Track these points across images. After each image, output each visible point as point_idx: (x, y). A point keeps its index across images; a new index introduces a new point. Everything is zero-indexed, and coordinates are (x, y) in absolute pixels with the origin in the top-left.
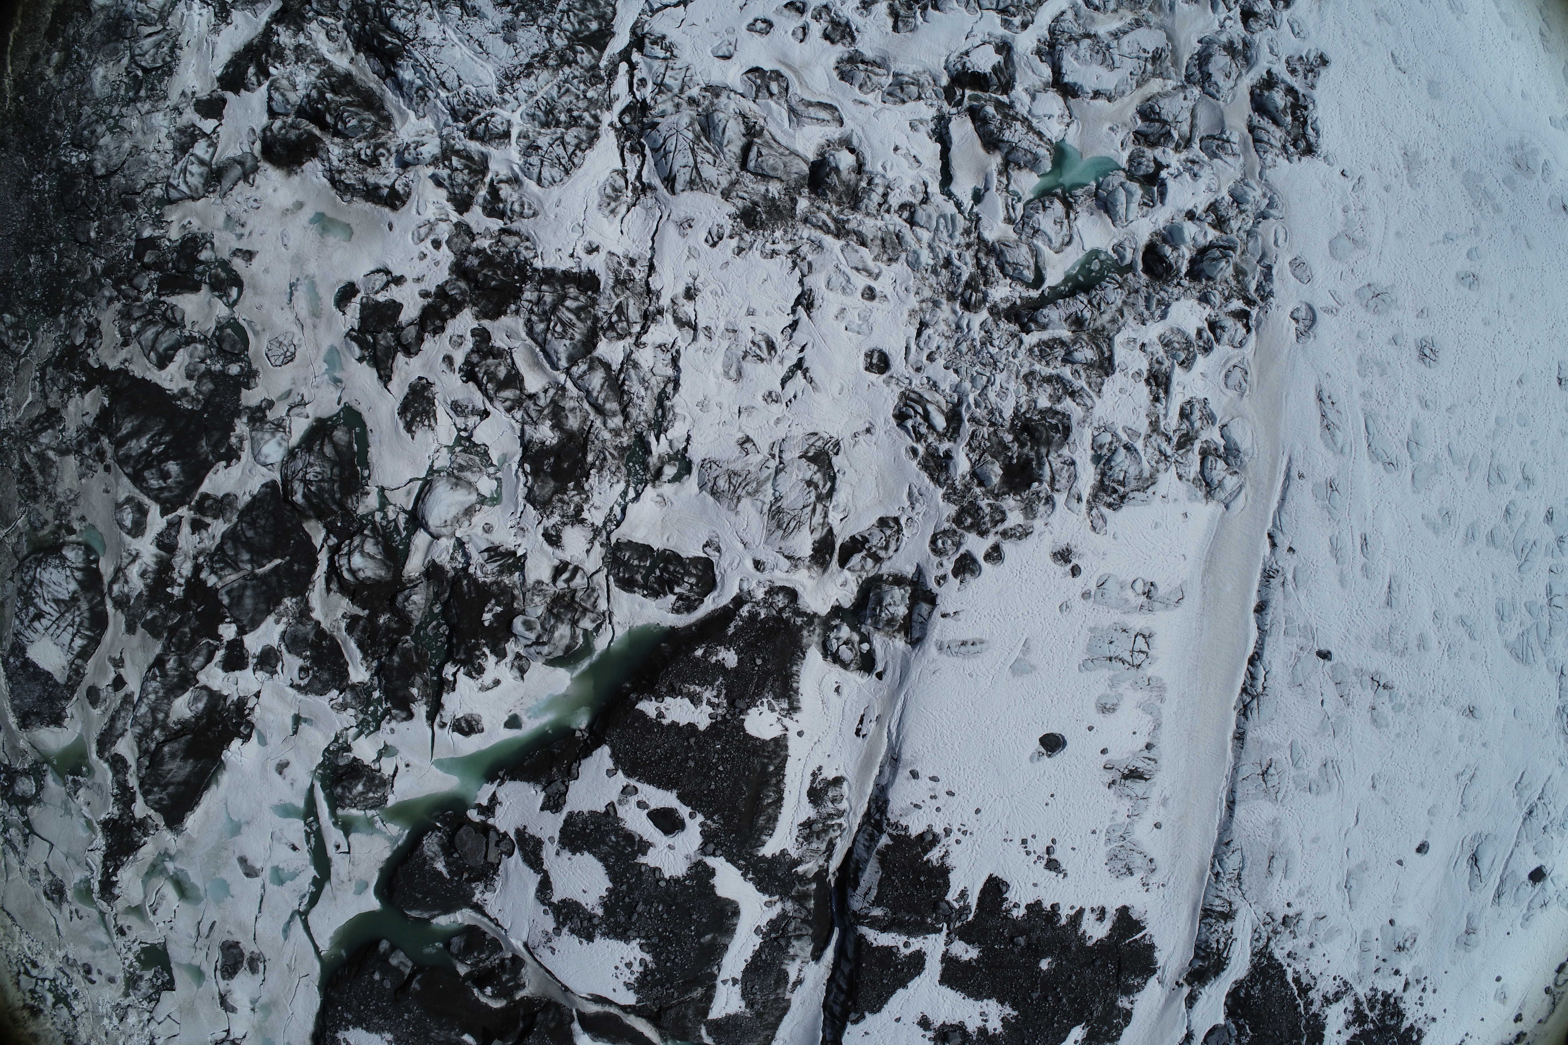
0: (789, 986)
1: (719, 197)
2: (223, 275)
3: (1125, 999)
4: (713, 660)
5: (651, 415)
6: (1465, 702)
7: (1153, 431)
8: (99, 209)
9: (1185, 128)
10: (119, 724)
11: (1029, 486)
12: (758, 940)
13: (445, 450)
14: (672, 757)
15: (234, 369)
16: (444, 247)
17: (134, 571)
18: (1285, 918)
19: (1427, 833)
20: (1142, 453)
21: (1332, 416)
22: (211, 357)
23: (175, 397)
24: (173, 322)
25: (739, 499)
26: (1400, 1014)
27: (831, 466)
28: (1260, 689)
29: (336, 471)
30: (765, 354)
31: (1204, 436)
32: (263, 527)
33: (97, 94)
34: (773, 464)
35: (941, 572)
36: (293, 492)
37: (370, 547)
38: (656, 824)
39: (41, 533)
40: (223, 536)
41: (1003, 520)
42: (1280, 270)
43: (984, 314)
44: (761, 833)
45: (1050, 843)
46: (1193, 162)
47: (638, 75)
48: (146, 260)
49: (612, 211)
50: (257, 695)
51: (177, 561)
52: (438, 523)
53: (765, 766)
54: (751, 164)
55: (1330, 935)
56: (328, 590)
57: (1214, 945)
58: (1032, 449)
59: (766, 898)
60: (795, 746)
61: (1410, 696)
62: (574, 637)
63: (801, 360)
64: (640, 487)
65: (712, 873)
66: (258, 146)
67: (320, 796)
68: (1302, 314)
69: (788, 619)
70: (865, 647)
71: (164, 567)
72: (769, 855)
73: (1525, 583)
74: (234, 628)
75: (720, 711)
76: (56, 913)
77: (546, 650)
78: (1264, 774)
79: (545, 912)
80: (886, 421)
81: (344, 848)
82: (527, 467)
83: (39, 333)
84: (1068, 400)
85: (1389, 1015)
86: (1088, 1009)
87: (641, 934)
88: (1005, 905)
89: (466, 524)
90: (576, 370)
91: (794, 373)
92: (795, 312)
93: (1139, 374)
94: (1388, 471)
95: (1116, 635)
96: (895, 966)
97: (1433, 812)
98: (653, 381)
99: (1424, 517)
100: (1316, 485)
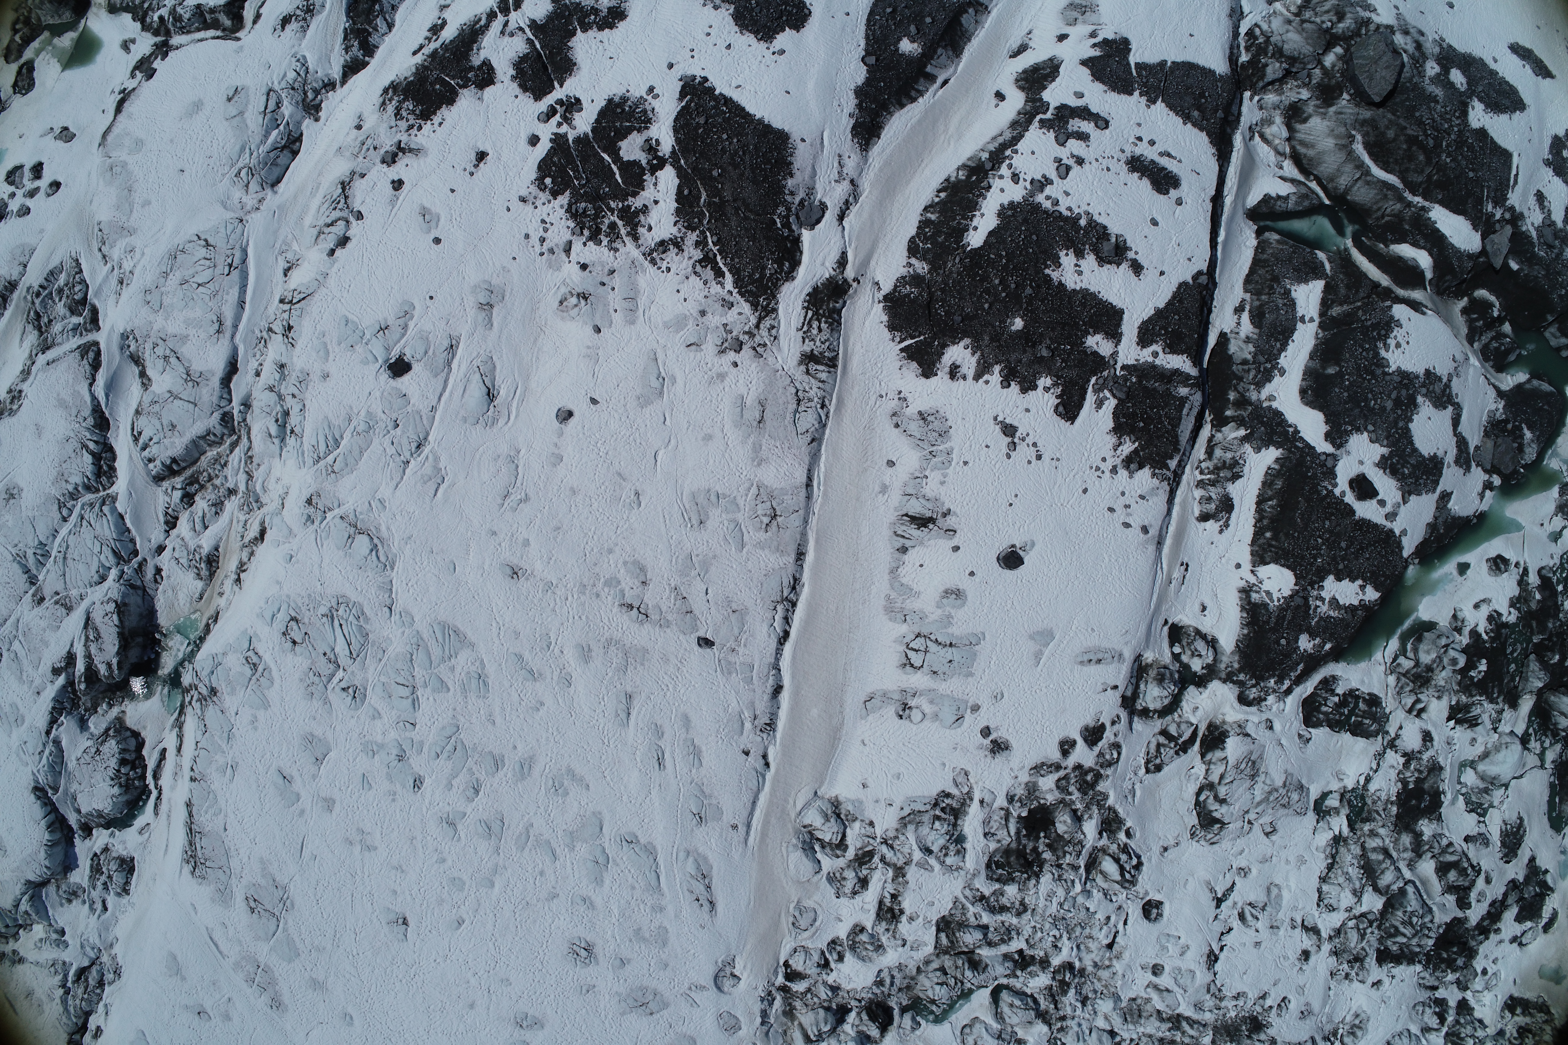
0: (1247, 308)
3: (920, 271)
4: (1318, 639)
5: (1343, 851)
6: (524, 584)
7: (901, 868)
11: (1030, 811)
12: (1282, 361)
13: (1495, 804)
14: (1358, 550)
16: (1479, 971)
18: (739, 351)
19: (561, 434)
20: (915, 847)
21: (699, 888)
25: (1284, 785)
26: (572, 212)
27: (1199, 814)
28: (780, 608)
30: (1248, 910)
31: (841, 862)
34: (1252, 816)
35: (1116, 727)
37: (1562, 722)
38: (1370, 484)
41: (1059, 780)
42: (752, 1021)
43: (1056, 961)
44: (1279, 471)
45: (1013, 454)
49: (1357, 1016)
52: (1513, 747)
53: (1275, 537)
55: (679, 323)
57: (824, 326)
58: (1025, 846)
59: (1275, 405)
60: (1244, 555)
61: (598, 596)
62: (1416, 650)
63: (1218, 906)
64: (1356, 786)
65: (1328, 436)
68: (727, 984)
69: (1250, 679)
70: (1177, 650)
72: (1272, 448)
73: (450, 713)
75: (1315, 593)
77: (1444, 641)
78: (774, 517)
79: (1457, 396)
80: (1150, 859)
82: (1440, 797)
84: (987, 893)
85: (589, 216)
86: (965, 267)
87: (1388, 378)
88: (1059, 391)
89: (1489, 746)
90: (1401, 884)
91: (1224, 895)
92: (1222, 949)
93: (911, 919)
94: (633, 834)
95: (946, 669)
96: (1167, 333)
97: (556, 459)
98: (1341, 880)
99: (587, 788)
100: (717, 819)
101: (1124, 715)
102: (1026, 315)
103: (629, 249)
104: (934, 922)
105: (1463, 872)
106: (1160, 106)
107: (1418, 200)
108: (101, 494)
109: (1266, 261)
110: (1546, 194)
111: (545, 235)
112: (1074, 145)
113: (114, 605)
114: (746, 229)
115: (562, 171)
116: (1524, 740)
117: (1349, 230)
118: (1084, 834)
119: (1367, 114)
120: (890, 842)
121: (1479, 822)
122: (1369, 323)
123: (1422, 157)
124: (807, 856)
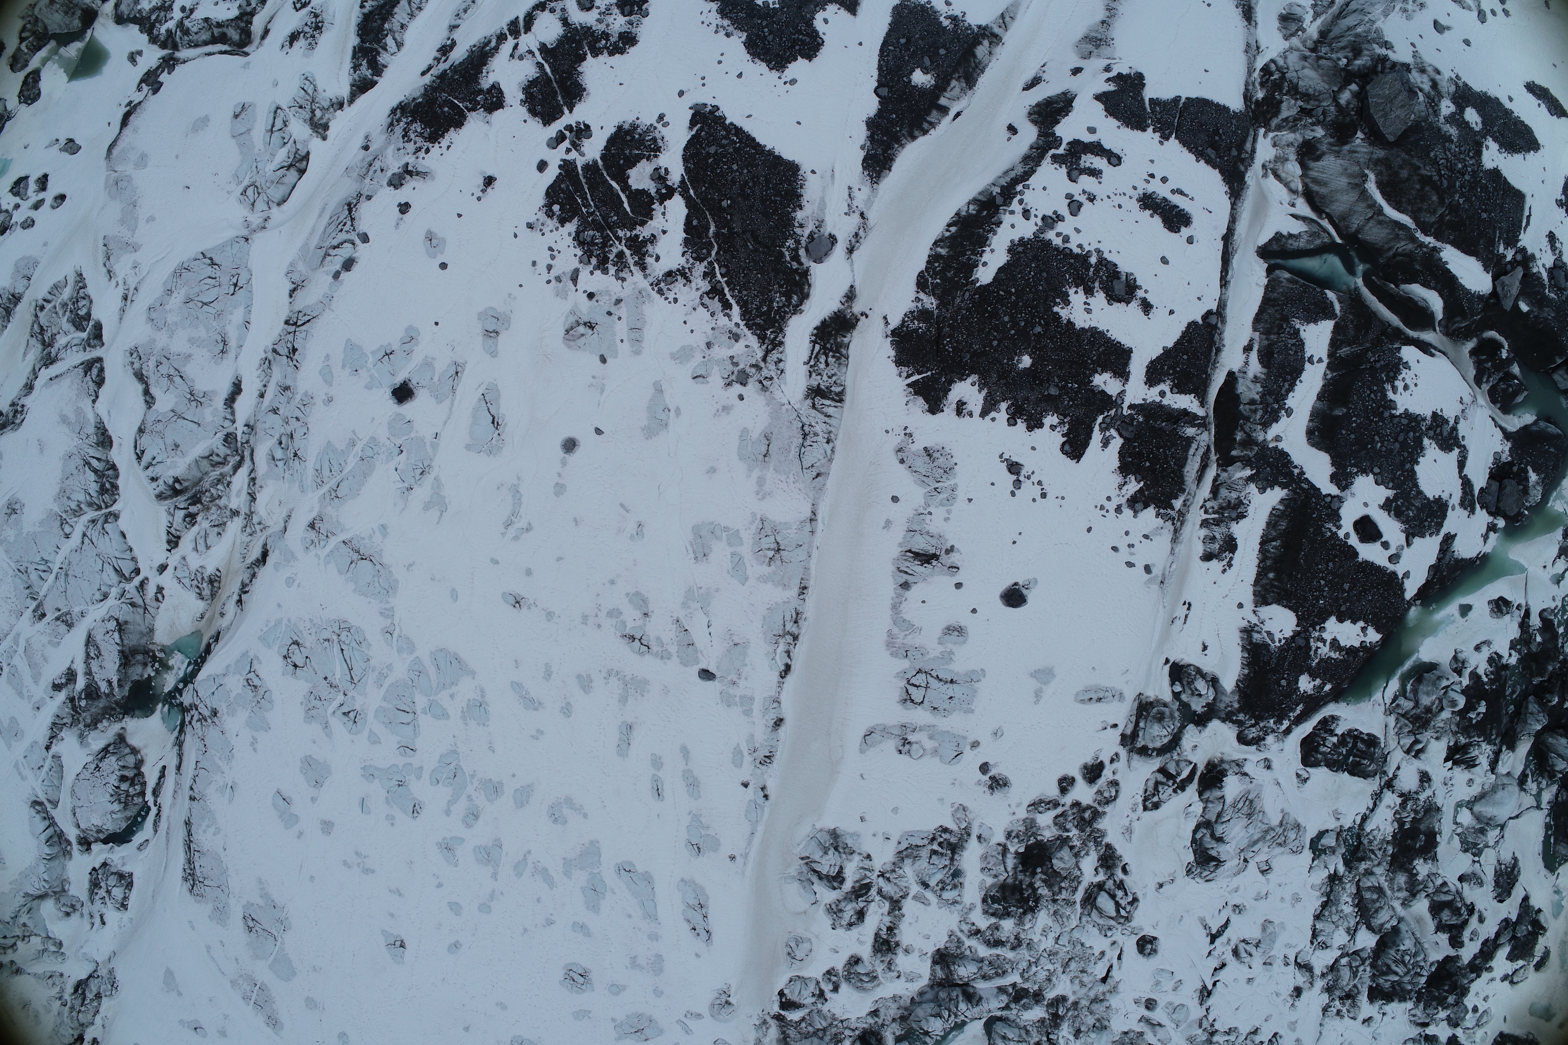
0: (1256, 347)
3: (928, 306)
4: (1318, 682)
5: (1338, 889)
6: (526, 614)
7: (898, 901)
11: (1027, 847)
12: (1290, 402)
13: (1491, 843)
14: (1361, 592)
16: (1470, 1008)
18: (745, 384)
19: (565, 464)
20: (912, 880)
21: (697, 918)
25: (1281, 824)
26: (580, 240)
27: (1195, 852)
28: (782, 641)
30: (1242, 946)
31: (838, 894)
34: (1248, 854)
35: (1116, 765)
37: (1560, 764)
38: (1375, 526)
41: (1056, 817)
43: (1050, 995)
44: (1283, 512)
45: (1018, 492)
52: (1510, 788)
53: (1278, 578)
55: (686, 355)
57: (831, 360)
58: (1021, 882)
59: (1281, 446)
60: (1247, 594)
62: (1415, 691)
63: (1212, 942)
64: (1352, 826)
65: (1334, 478)
68: (722, 1011)
70: (1178, 688)
72: (1277, 489)
73: (450, 741)
75: (1317, 634)
78: (778, 550)
79: (1463, 439)
80: (1145, 896)
82: (1436, 837)
84: (983, 927)
85: (597, 244)
86: (974, 303)
87: (1396, 420)
88: (1065, 429)
89: (1486, 787)
90: (1394, 922)
91: (1218, 931)
92: (1214, 984)
93: (907, 951)
94: (631, 864)
95: (946, 705)
96: (1175, 372)
97: (560, 489)
98: (1335, 918)
99: (585, 816)
100: (715, 850)
101: (1123, 753)
102: (1034, 353)
103: (636, 279)
104: (929, 955)
105: (1456, 912)
106: (1173, 142)
107: (1429, 240)
108: (104, 511)
109: (1275, 300)
110: (1557, 235)
111: (551, 262)
112: (1086, 182)
113: (115, 623)
114: (754, 261)
115: (571, 199)
116: (1522, 781)
117: (1360, 268)
118: (1080, 869)
119: (1380, 153)
120: (887, 875)
121: (1474, 862)
122: (1378, 365)
123: (1435, 198)
124: (804, 888)
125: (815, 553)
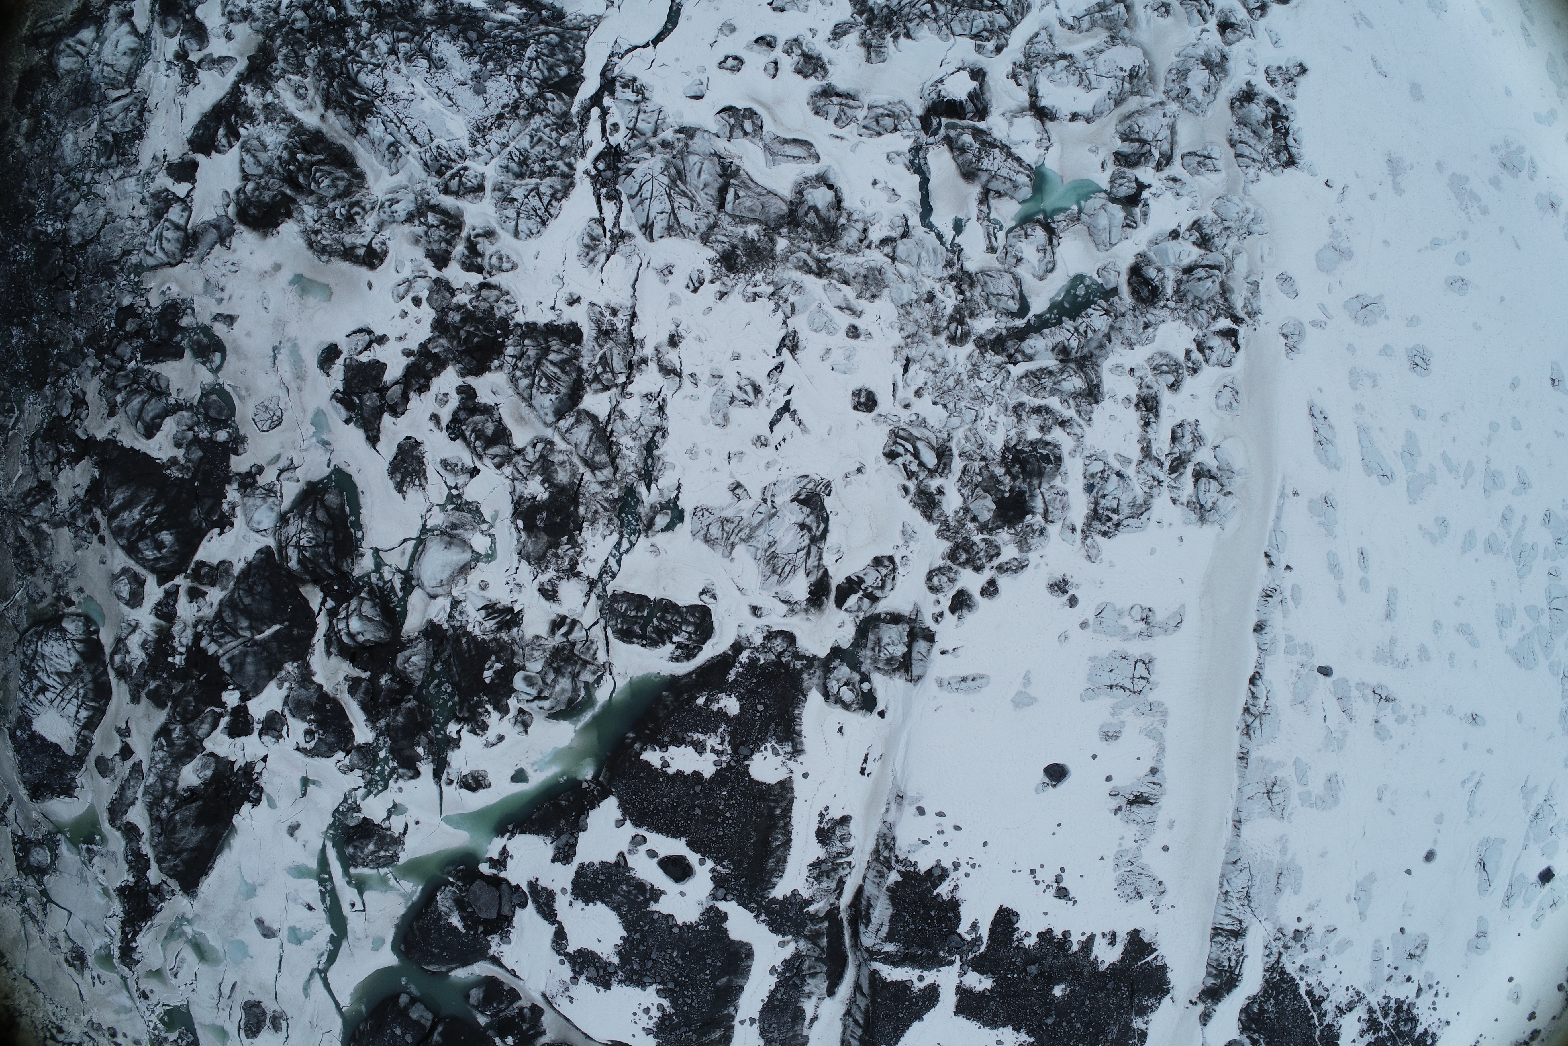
0: (807, 1022)
1: (698, 242)
2: (205, 340)
3: (1139, 1020)
4: (715, 707)
5: (640, 465)
6: (1467, 710)
7: (1145, 457)
8: (77, 278)
9: (1166, 147)
10: (129, 793)
11: (1022, 518)
12: (773, 980)
13: (436, 509)
14: (678, 805)
15: (222, 436)
16: (425, 304)
17: (134, 642)
18: (1296, 931)
19: (1435, 841)
20: (1134, 480)
21: (1323, 431)
22: (198, 424)
23: (163, 466)
24: (158, 391)
25: (733, 546)
26: (1414, 1020)
27: (823, 508)
28: (1262, 708)
29: (330, 534)
30: (751, 398)
31: (1196, 458)
32: (260, 593)
33: (69, 161)
34: (765, 509)
35: (937, 610)
36: (287, 558)
37: (367, 609)
38: (667, 872)
39: (40, 606)
40: (221, 603)
41: (998, 555)
42: (1267, 286)
43: (970, 346)
44: (772, 875)
45: (1058, 872)
46: (1175, 180)
47: (610, 120)
48: (128, 328)
49: (591, 261)
50: (265, 759)
51: (176, 629)
52: (434, 583)
53: (772, 810)
54: (728, 207)
55: (1341, 947)
56: (329, 653)
57: (1226, 963)
58: (1024, 481)
59: (780, 938)
60: (800, 788)
61: (1413, 706)
62: (575, 689)
63: (788, 403)
64: (633, 538)
65: (724, 917)
66: (232, 210)
67: (332, 854)
68: (1291, 329)
69: (788, 662)
70: (865, 686)
71: (164, 637)
72: (780, 897)
73: (1524, 587)
74: (237, 694)
75: (724, 758)
76: (78, 979)
77: (547, 704)
78: (1269, 792)
79: (562, 962)
80: (877, 460)
81: (359, 906)
82: (520, 523)
83: (26, 406)
84: (1058, 430)
85: (1403, 1021)
86: (1103, 1031)
87: (657, 980)
88: (1016, 935)
89: (462, 582)
90: (563, 424)
91: (781, 416)
92: (779, 354)
93: (1128, 400)
94: (1382, 483)
95: (1116, 663)
96: (910, 1000)
97: (1439, 820)
98: (641, 431)
99: (1420, 528)
100: (1311, 501)
101: (929, 622)
102: (1050, 1000)
118: (962, 494)
120: (1156, 483)
121: (458, 490)
122: (682, 1029)
124: (1228, 464)
125: (1234, 792)
